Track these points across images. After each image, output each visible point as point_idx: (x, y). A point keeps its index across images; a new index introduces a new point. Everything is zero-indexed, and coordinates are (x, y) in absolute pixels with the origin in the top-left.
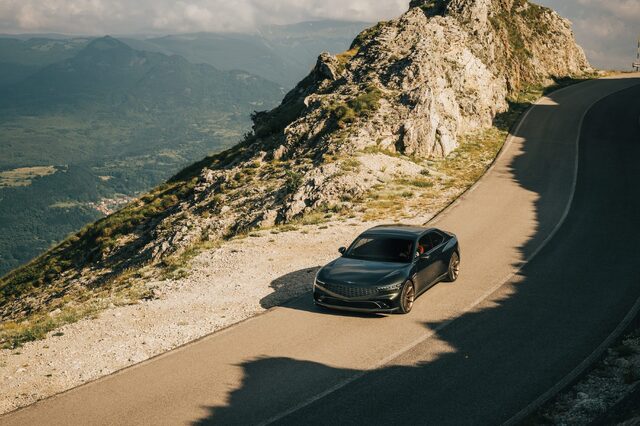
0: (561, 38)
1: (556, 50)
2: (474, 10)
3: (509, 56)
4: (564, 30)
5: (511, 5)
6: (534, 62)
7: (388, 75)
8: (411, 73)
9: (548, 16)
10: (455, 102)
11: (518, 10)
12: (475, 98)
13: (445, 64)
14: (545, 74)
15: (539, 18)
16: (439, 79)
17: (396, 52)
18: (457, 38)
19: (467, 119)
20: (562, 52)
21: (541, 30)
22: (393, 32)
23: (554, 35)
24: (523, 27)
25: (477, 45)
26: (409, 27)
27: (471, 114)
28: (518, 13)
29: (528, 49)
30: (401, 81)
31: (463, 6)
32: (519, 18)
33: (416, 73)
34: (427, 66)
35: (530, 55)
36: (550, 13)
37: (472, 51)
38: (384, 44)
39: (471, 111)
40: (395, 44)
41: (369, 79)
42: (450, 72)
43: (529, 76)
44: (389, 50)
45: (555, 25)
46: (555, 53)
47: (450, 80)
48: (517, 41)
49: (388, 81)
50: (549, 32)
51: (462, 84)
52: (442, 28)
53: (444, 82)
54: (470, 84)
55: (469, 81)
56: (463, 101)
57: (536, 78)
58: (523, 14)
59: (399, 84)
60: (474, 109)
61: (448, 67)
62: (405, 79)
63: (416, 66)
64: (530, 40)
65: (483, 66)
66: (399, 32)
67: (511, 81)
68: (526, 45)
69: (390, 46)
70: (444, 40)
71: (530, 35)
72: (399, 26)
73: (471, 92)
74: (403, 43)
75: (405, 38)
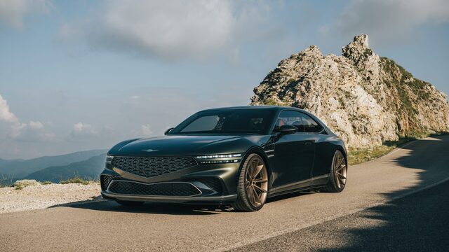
0: (440, 103)
1: (436, 112)
2: (367, 63)
3: (399, 107)
4: (441, 99)
5: (401, 78)
6: (420, 117)
7: (285, 92)
8: (303, 88)
9: (429, 88)
10: (348, 122)
11: (406, 81)
12: (367, 122)
13: (339, 92)
14: (429, 127)
15: (422, 88)
16: (332, 99)
17: (294, 76)
18: (350, 74)
19: (359, 137)
20: (441, 114)
21: (425, 96)
22: (293, 63)
23: (434, 102)
24: (410, 93)
25: (369, 86)
26: (305, 58)
27: (362, 133)
28: (406, 83)
29: (415, 108)
30: (295, 95)
31: (359, 60)
32: (407, 87)
33: (308, 88)
34: (318, 82)
35: (417, 112)
36: (430, 86)
37: (365, 89)
38: (285, 71)
39: (363, 131)
40: (293, 71)
41: (269, 96)
42: (344, 99)
43: (416, 126)
44: (288, 76)
45: (434, 94)
46: (435, 113)
47: (343, 104)
48: (406, 101)
49: (284, 95)
50: (430, 99)
51: (355, 109)
52: (336, 64)
53: (337, 103)
54: (363, 111)
55: (361, 109)
56: (356, 122)
57: (422, 128)
58: (410, 84)
59: (293, 98)
60: (366, 129)
61: (343, 95)
62: (298, 93)
63: (308, 82)
64: (416, 102)
65: (375, 101)
66: (298, 62)
67: (401, 123)
68: (413, 105)
69: (289, 72)
70: (338, 74)
71: (416, 99)
72: (298, 58)
73: (364, 116)
74: (300, 70)
75: (302, 66)
